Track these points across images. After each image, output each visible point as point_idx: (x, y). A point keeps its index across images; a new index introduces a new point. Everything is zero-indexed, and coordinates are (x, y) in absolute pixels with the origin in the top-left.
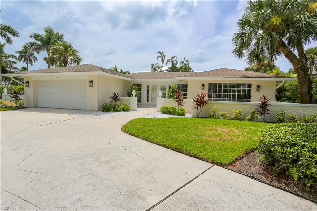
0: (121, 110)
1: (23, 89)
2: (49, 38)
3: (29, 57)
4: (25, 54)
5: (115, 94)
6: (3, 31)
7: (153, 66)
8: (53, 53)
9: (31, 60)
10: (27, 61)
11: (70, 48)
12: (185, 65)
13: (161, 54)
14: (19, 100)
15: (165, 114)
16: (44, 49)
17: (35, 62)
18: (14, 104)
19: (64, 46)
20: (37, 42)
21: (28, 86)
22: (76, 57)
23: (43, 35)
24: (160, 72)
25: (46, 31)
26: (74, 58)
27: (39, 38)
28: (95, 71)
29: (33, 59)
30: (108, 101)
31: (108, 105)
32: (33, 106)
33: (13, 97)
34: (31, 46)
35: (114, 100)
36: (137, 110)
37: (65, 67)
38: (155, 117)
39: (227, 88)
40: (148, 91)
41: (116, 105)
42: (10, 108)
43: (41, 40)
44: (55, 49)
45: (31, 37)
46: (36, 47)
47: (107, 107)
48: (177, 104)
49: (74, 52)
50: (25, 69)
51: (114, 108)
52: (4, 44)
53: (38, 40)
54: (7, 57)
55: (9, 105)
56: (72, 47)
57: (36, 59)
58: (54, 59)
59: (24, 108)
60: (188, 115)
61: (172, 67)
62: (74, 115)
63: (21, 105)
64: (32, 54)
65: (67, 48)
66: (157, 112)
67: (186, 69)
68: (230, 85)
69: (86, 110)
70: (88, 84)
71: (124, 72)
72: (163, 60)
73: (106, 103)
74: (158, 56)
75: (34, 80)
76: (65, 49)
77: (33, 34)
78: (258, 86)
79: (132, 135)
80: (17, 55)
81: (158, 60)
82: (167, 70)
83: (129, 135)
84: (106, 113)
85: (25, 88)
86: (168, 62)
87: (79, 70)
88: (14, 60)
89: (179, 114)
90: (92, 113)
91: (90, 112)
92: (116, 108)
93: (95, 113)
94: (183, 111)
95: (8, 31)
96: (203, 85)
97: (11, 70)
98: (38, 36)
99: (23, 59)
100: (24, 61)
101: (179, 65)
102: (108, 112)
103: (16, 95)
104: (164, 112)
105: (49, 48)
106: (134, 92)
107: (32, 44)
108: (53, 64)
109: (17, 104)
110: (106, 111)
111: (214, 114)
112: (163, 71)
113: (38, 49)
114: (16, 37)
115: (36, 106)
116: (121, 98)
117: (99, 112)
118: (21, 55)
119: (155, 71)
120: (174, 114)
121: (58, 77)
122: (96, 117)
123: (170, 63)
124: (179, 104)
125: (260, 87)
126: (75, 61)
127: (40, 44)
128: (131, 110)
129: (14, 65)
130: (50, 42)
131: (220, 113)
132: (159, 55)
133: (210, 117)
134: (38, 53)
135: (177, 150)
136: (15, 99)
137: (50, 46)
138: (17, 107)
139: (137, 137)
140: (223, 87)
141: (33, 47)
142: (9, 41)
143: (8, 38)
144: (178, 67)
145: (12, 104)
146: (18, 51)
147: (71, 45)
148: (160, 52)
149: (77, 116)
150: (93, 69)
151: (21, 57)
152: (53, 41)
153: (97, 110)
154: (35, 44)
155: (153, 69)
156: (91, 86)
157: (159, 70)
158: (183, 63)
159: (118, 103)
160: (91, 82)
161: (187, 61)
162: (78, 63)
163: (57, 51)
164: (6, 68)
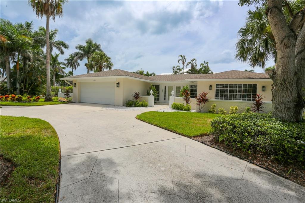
0: (140, 105)
1: (72, 89)
2: (89, 48)
3: (74, 63)
4: (71, 61)
5: (136, 93)
6: (59, 45)
7: (174, 68)
8: (92, 61)
9: (75, 66)
10: (73, 66)
11: (104, 56)
12: (205, 67)
13: (182, 58)
14: (69, 97)
15: (175, 110)
16: (85, 57)
17: (78, 67)
18: (66, 100)
19: (100, 54)
20: (80, 51)
21: (75, 87)
22: (109, 63)
23: (85, 46)
24: (181, 74)
25: (87, 42)
26: (107, 64)
27: (82, 49)
28: (121, 75)
29: (77, 64)
30: (131, 98)
31: (131, 102)
32: (78, 102)
33: (65, 95)
34: (76, 55)
35: (136, 97)
36: (153, 107)
37: (101, 72)
38: (164, 111)
39: (233, 89)
40: (165, 91)
41: (137, 102)
42: (64, 102)
43: (84, 50)
44: (94, 57)
45: (77, 48)
46: (79, 56)
47: (130, 103)
48: (185, 102)
49: (108, 59)
50: (71, 73)
51: (135, 104)
52: (58, 55)
53: (82, 50)
54: (59, 64)
55: (63, 100)
56: (106, 55)
57: (79, 65)
58: (92, 65)
59: (72, 103)
60: (193, 111)
61: (192, 69)
62: (105, 108)
63: (70, 101)
64: (76, 61)
65: (102, 56)
66: (170, 108)
67: (205, 70)
68: (236, 85)
69: (114, 105)
70: (116, 85)
71: (150, 74)
72: (183, 63)
73: (129, 100)
74: (179, 59)
75: (79, 83)
76: (100, 57)
77: (78, 46)
78: (263, 87)
79: (141, 121)
80: (66, 62)
81: (179, 63)
82: (187, 72)
83: (140, 121)
84: (128, 107)
85: (73, 88)
86: (188, 64)
87: (110, 74)
88: (63, 66)
89: (186, 110)
90: (118, 107)
91: (117, 107)
92: (136, 104)
93: (121, 107)
94: (189, 107)
95: (62, 45)
96: (211, 86)
97: (61, 74)
98: (82, 47)
99: (70, 65)
100: (70, 67)
101: (198, 67)
102: (130, 107)
103: (67, 93)
104: (174, 109)
105: (89, 56)
106: (151, 92)
107: (77, 54)
108: (91, 70)
109: (68, 100)
110: (129, 106)
111: (213, 110)
112: (184, 73)
113: (81, 57)
114: (67, 49)
115: (79, 102)
116: (141, 96)
117: (124, 107)
118: (68, 62)
119: (176, 73)
120: (182, 110)
121: (95, 80)
122: (121, 109)
123: (190, 66)
124: (187, 102)
125: (265, 87)
126: (108, 66)
127: (83, 53)
128: (149, 106)
129: (64, 70)
130: (90, 51)
131: (218, 109)
132: (181, 58)
133: (210, 112)
134: (81, 60)
135: (166, 129)
136: (67, 96)
137: (89, 54)
138: (68, 102)
139: (144, 121)
140: (229, 88)
141: (78, 56)
142: (62, 53)
143: (62, 50)
144: (198, 68)
145: (65, 100)
146: (66, 59)
147: (106, 53)
148: (181, 56)
149: (108, 108)
150: (120, 74)
151: (69, 63)
152: (92, 50)
153: (122, 105)
154: (79, 53)
155: (174, 71)
156: (118, 87)
157: (180, 72)
158: (203, 65)
159: (138, 100)
160: (118, 83)
161: (207, 63)
162: (110, 68)
163: (95, 59)
164: (58, 72)
